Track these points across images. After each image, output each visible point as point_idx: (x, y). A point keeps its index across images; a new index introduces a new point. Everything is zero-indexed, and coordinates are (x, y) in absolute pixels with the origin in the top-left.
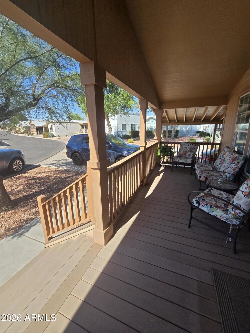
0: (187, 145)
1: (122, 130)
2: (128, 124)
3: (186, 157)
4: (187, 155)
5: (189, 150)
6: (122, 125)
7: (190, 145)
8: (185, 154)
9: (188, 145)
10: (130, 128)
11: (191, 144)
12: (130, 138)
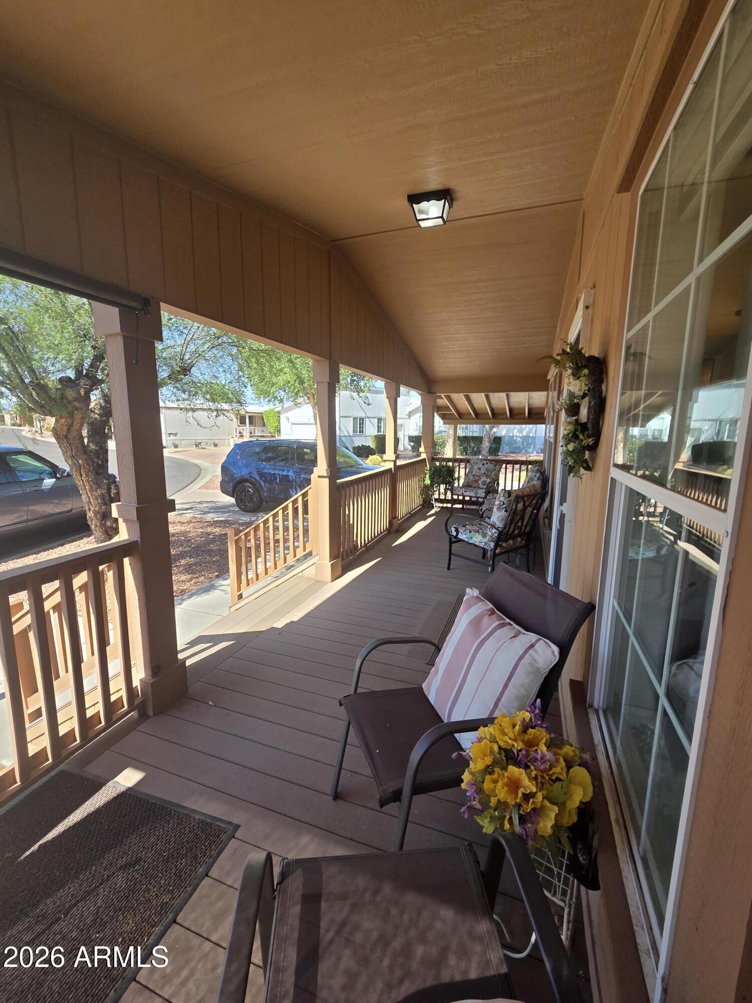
0: (481, 464)
1: (351, 433)
2: (368, 417)
3: (479, 488)
4: (480, 483)
5: (484, 473)
6: (351, 419)
7: (487, 463)
8: (476, 481)
9: (483, 464)
10: (374, 427)
11: (489, 462)
12: (373, 454)
